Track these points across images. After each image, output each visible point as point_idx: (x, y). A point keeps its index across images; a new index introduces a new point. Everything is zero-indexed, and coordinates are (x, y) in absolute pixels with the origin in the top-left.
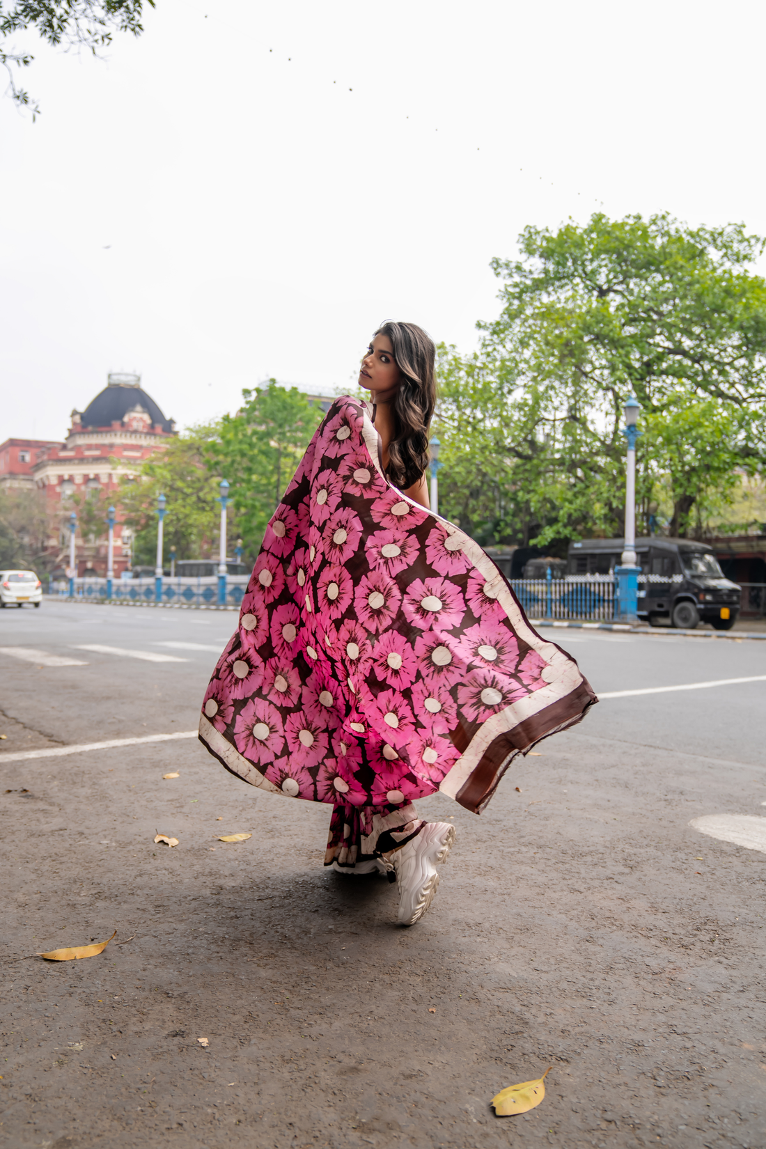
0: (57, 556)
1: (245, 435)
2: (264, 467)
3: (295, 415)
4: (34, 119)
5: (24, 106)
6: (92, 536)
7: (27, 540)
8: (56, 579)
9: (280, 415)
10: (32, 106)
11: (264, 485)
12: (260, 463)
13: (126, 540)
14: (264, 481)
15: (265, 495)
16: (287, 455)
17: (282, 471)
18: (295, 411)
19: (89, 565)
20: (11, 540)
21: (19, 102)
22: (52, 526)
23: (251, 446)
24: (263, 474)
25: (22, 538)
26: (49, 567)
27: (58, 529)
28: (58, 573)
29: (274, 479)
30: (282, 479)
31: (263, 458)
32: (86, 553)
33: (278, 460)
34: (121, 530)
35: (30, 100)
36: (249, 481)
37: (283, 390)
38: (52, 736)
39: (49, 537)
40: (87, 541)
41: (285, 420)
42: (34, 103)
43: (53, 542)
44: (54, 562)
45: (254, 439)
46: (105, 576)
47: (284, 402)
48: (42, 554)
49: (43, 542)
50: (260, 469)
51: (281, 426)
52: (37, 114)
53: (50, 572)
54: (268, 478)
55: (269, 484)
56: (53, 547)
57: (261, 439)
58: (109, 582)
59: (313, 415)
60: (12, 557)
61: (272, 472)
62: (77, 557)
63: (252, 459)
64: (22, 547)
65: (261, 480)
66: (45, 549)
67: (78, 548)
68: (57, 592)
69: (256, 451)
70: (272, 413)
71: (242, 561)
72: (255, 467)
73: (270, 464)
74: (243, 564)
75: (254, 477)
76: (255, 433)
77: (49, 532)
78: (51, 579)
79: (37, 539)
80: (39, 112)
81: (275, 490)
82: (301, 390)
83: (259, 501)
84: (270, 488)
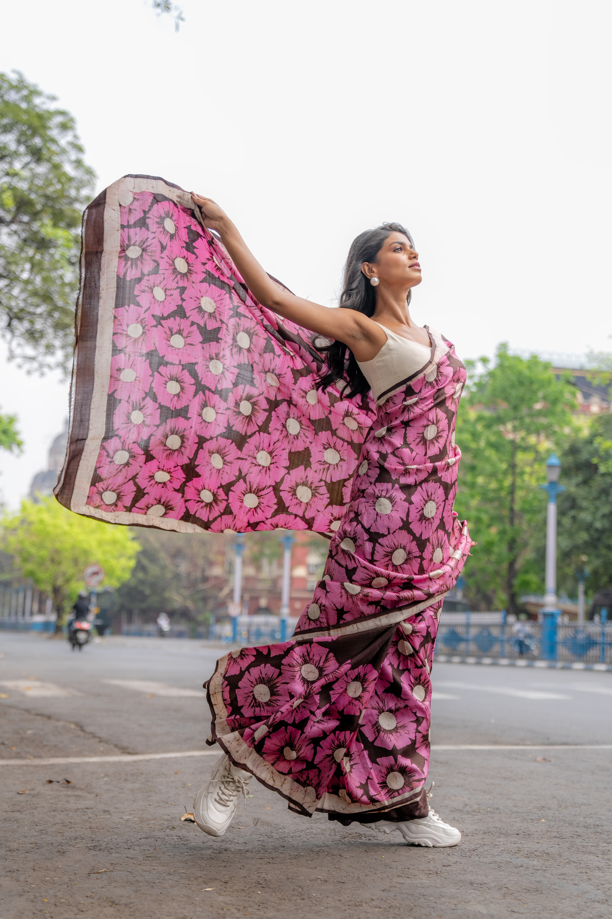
0: (221, 589)
1: (465, 421)
2: (493, 465)
3: (535, 392)
4: (177, 27)
5: (165, 15)
6: (265, 562)
7: (184, 567)
8: (219, 620)
9: (514, 393)
10: (174, 13)
11: (494, 491)
12: (488, 460)
13: (311, 569)
14: (493, 485)
15: (496, 504)
16: (526, 449)
17: (518, 470)
18: (535, 387)
19: (263, 602)
20: (163, 568)
21: (159, 10)
22: (215, 548)
23: (475, 436)
24: (493, 475)
25: (177, 566)
26: (211, 604)
27: (222, 553)
28: (221, 612)
29: (507, 483)
30: (519, 482)
31: (491, 453)
32: (260, 586)
33: (513, 455)
34: (305, 555)
35: (172, 6)
36: (473, 485)
37: (517, 359)
38: (127, 748)
39: (211, 564)
40: (259, 568)
41: (522, 400)
42: (177, 8)
43: (217, 571)
44: (216, 597)
45: (479, 427)
46: (278, 614)
47: (520, 374)
48: (202, 586)
49: (203, 571)
50: (488, 468)
51: (516, 408)
52: (180, 22)
53: (212, 611)
54: (500, 482)
55: (501, 488)
56: (216, 578)
57: (488, 426)
58: (283, 622)
59: (561, 393)
60: (164, 590)
61: (505, 473)
62: (244, 590)
63: (477, 454)
64: (177, 576)
65: (489, 483)
66: (205, 579)
67: (247, 579)
68: (220, 637)
69: (482, 444)
70: (504, 390)
71: (465, 596)
72: (479, 464)
73: (501, 460)
74: (464, 601)
75: (480, 480)
76: (480, 418)
77: (212, 557)
78: (212, 620)
79: (195, 565)
80: (182, 19)
81: (509, 498)
82: (544, 357)
83: (486, 512)
84: (503, 494)
